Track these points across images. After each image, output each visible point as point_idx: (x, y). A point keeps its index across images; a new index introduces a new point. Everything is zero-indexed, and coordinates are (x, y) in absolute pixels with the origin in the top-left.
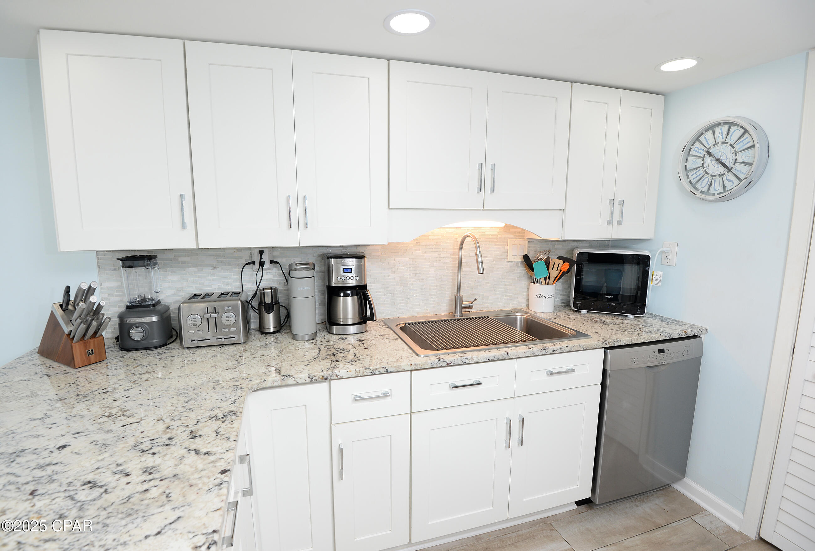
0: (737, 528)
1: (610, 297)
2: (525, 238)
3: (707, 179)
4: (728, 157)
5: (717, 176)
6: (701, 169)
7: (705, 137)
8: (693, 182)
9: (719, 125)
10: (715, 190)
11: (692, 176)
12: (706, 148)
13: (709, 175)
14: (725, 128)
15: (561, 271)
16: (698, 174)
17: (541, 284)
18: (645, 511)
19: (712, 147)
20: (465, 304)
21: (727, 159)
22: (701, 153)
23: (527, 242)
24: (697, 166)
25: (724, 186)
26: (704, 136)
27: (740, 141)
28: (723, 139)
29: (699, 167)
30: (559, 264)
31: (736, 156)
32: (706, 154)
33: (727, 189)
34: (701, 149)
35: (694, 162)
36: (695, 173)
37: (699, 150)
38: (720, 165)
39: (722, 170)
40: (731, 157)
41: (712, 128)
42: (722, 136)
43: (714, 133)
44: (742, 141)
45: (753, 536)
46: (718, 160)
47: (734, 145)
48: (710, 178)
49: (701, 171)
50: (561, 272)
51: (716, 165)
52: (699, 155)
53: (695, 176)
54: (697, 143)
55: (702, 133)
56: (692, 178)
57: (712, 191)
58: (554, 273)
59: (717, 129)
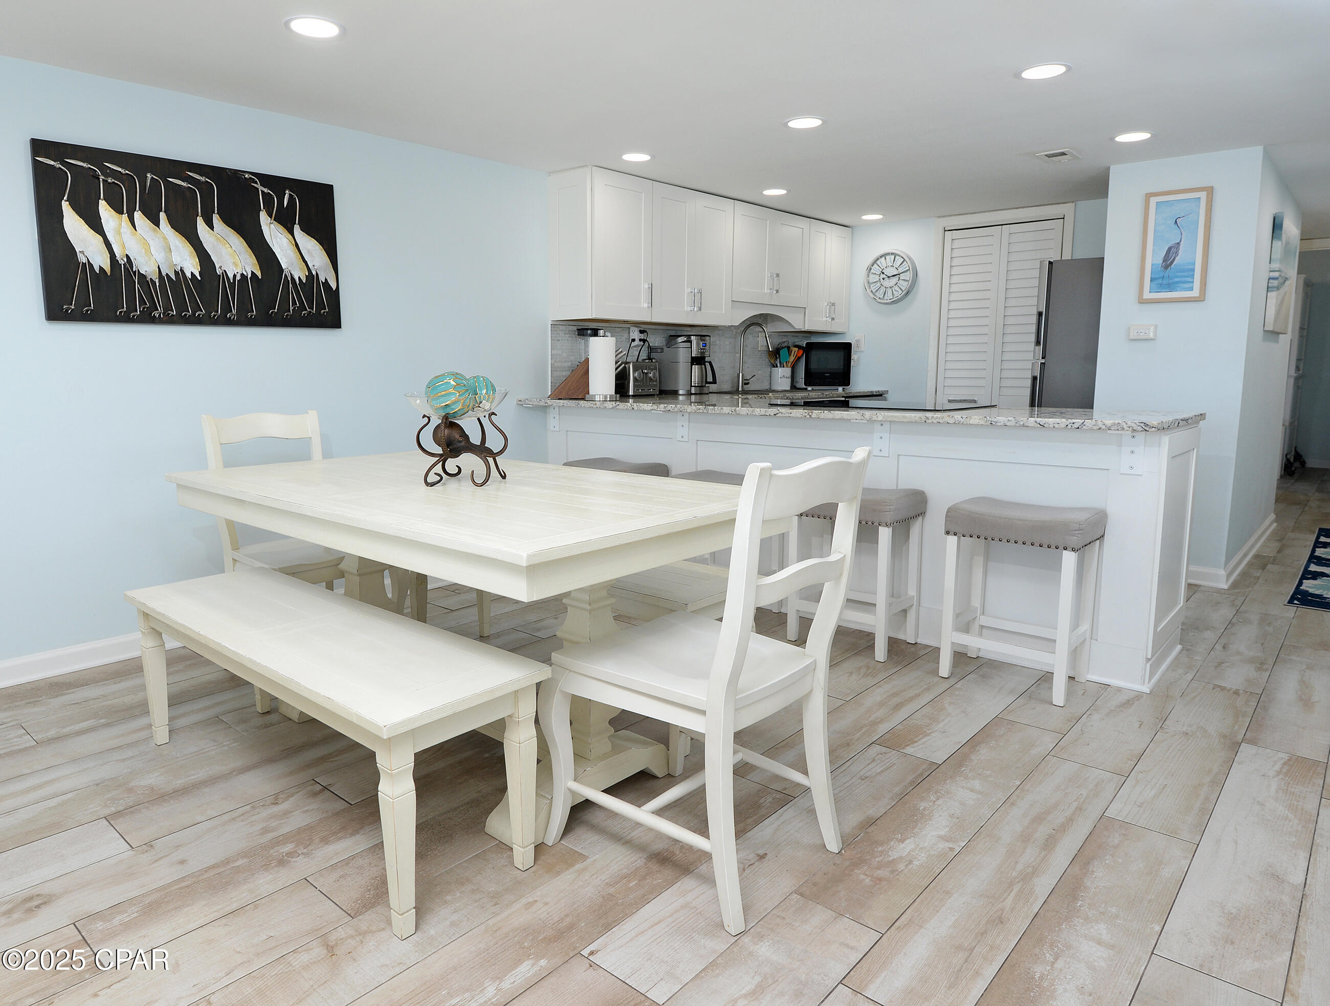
1: (828, 375)
3: (882, 290)
5: (889, 288)
7: (880, 262)
8: (874, 291)
9: (888, 254)
11: (872, 287)
12: (881, 269)
13: (885, 286)
14: (892, 257)
15: (796, 356)
16: (877, 286)
17: (784, 367)
19: (884, 268)
24: (876, 281)
25: (893, 294)
26: (880, 260)
27: (901, 266)
28: (891, 263)
29: (877, 281)
31: (900, 275)
32: (881, 273)
33: (895, 296)
35: (874, 278)
36: (875, 285)
37: (876, 270)
39: (892, 284)
41: (884, 256)
42: (891, 261)
43: (877, 264)
44: (903, 267)
46: (888, 277)
47: (898, 268)
48: (884, 289)
49: (879, 284)
50: (798, 358)
51: (888, 280)
52: (877, 273)
53: (875, 287)
54: (875, 266)
55: (878, 259)
56: (872, 289)
57: (886, 297)
58: (792, 358)
59: (888, 257)
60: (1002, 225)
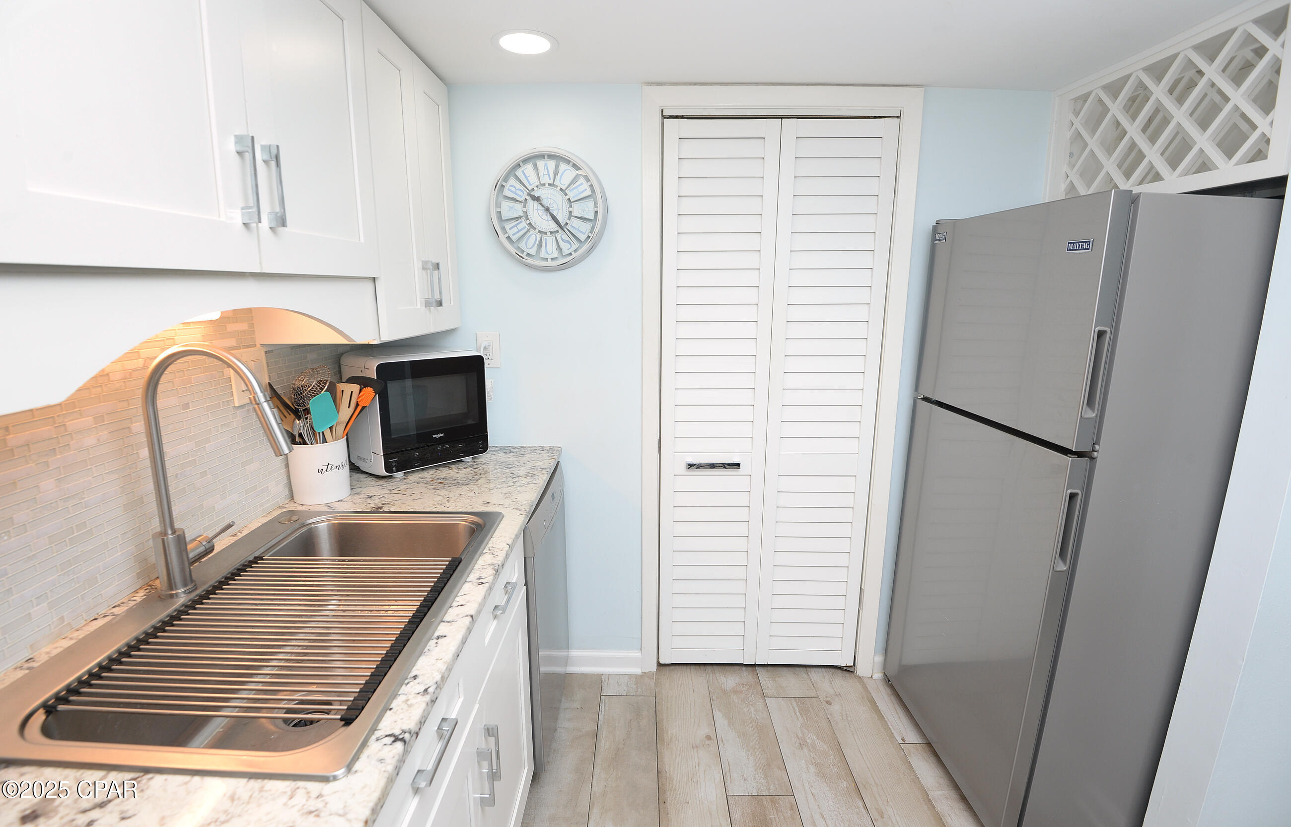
0: (638, 671)
1: (439, 435)
2: (258, 345)
3: (534, 237)
4: (560, 207)
5: (549, 234)
6: (523, 220)
7: (523, 172)
8: (514, 238)
9: (542, 156)
10: (547, 253)
11: (510, 229)
12: (528, 189)
13: (537, 231)
14: (551, 164)
15: (357, 405)
16: (520, 227)
17: (325, 441)
18: (567, 728)
19: (535, 188)
20: (193, 550)
21: (559, 210)
22: (521, 197)
23: (263, 353)
24: (517, 216)
25: (559, 249)
26: (523, 169)
27: (573, 186)
28: (550, 179)
29: (520, 217)
30: (352, 392)
31: (571, 207)
32: (528, 198)
33: (564, 253)
34: (518, 189)
35: (512, 208)
36: (516, 226)
37: (516, 190)
38: (550, 218)
39: (553, 226)
40: (564, 208)
41: (533, 158)
42: (548, 174)
43: (536, 167)
44: (576, 187)
45: (653, 668)
46: (547, 209)
47: (566, 191)
48: (539, 236)
49: (523, 224)
50: (359, 408)
51: (545, 217)
52: (518, 198)
53: (515, 230)
54: (512, 181)
55: (519, 166)
56: (510, 233)
57: (543, 254)
58: (346, 412)
59: (541, 164)
60: (782, 117)
